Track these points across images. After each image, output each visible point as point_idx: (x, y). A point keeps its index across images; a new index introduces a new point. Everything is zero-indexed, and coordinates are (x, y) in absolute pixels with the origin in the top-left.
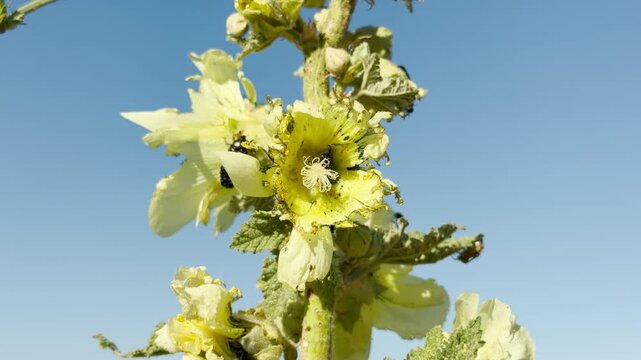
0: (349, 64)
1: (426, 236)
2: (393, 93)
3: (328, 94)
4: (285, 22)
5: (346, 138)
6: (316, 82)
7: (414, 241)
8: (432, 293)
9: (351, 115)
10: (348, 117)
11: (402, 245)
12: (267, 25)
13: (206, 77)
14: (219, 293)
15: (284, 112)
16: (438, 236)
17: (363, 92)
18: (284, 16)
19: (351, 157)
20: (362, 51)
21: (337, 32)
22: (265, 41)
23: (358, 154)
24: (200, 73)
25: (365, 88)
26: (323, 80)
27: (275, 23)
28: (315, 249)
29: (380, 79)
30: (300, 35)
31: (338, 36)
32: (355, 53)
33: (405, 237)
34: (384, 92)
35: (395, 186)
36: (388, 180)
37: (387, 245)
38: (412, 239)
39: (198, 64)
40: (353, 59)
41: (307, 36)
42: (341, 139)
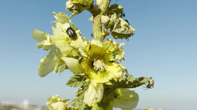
0: (109, 21)
1: (134, 81)
2: (125, 33)
3: (101, 31)
4: (87, 6)
5: (109, 52)
6: (98, 27)
7: (130, 82)
8: (133, 96)
9: (112, 44)
10: (110, 45)
11: (125, 83)
12: (81, 7)
13: (58, 22)
14: (63, 105)
15: (88, 43)
16: (138, 81)
17: (113, 30)
18: (87, 4)
19: (110, 58)
20: (114, 16)
21: (105, 8)
22: (79, 11)
23: (113, 57)
24: (56, 20)
25: (115, 29)
26: (100, 26)
27: (83, 6)
28: (98, 91)
29: (121, 27)
30: (92, 9)
31: (105, 10)
32: (112, 17)
33: (126, 80)
34: (122, 32)
35: (126, 69)
36: (124, 67)
37: (120, 82)
38: (129, 81)
39: (56, 17)
40: (111, 19)
41: (94, 10)
42: (107, 52)
